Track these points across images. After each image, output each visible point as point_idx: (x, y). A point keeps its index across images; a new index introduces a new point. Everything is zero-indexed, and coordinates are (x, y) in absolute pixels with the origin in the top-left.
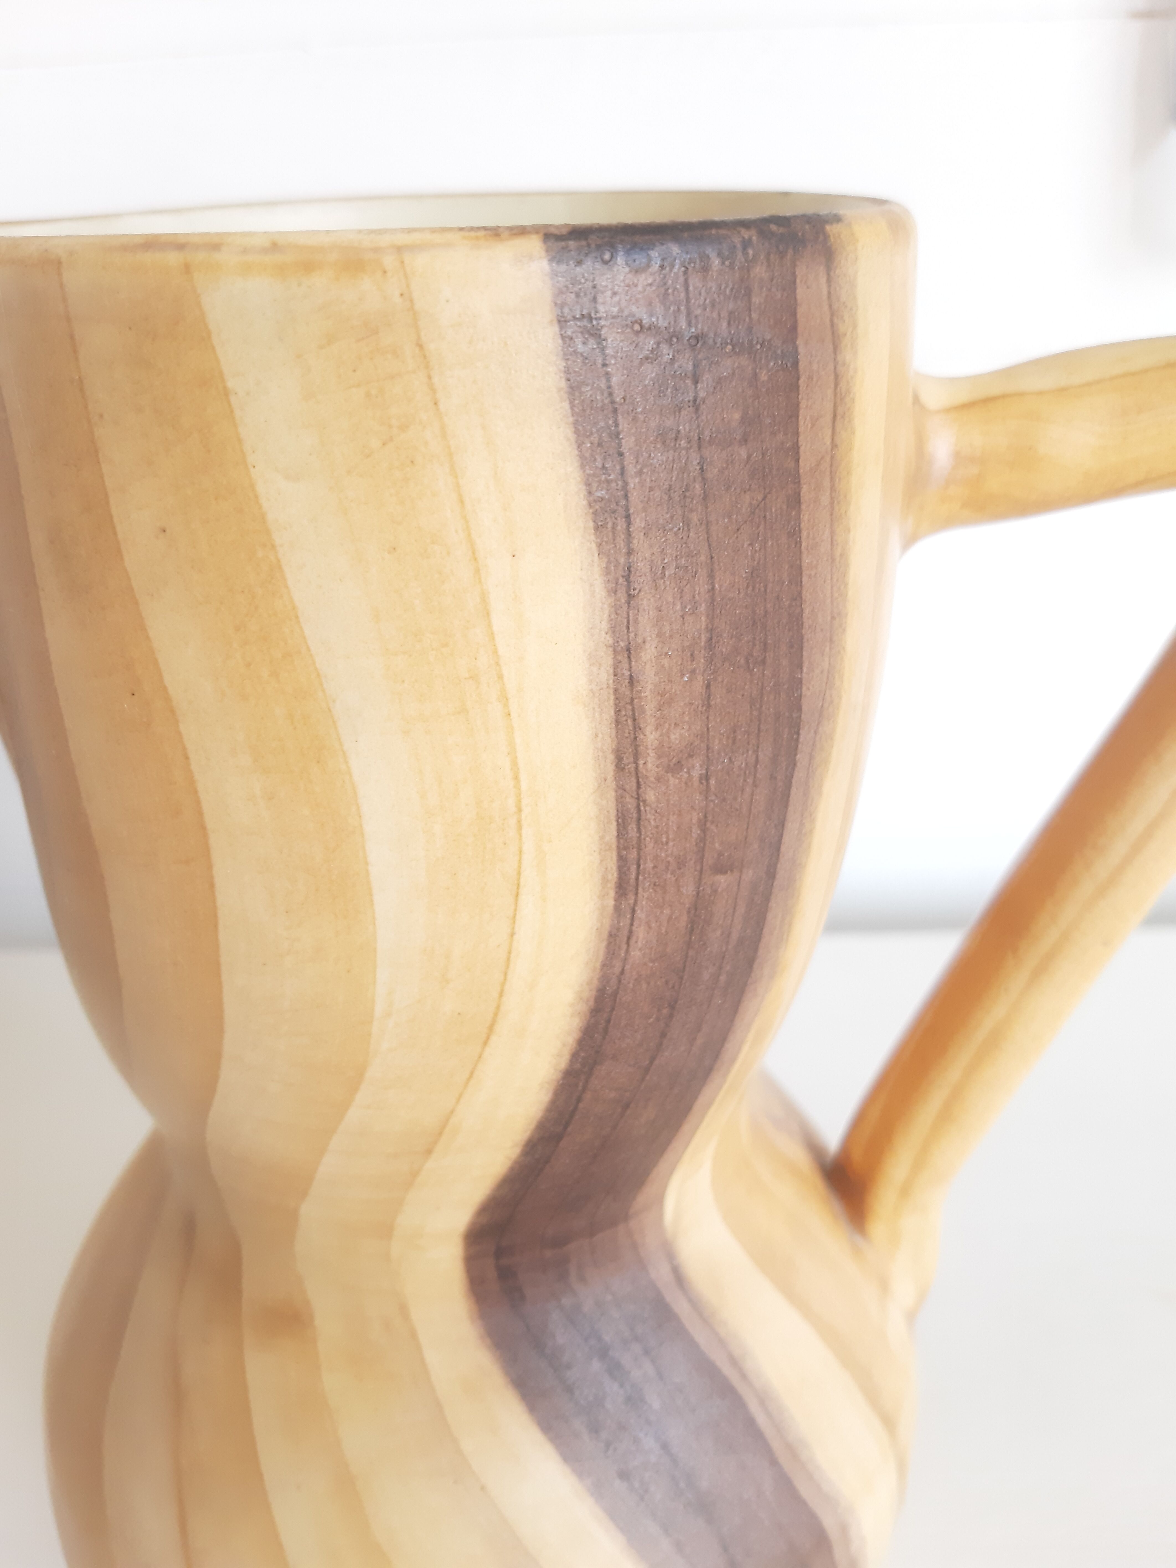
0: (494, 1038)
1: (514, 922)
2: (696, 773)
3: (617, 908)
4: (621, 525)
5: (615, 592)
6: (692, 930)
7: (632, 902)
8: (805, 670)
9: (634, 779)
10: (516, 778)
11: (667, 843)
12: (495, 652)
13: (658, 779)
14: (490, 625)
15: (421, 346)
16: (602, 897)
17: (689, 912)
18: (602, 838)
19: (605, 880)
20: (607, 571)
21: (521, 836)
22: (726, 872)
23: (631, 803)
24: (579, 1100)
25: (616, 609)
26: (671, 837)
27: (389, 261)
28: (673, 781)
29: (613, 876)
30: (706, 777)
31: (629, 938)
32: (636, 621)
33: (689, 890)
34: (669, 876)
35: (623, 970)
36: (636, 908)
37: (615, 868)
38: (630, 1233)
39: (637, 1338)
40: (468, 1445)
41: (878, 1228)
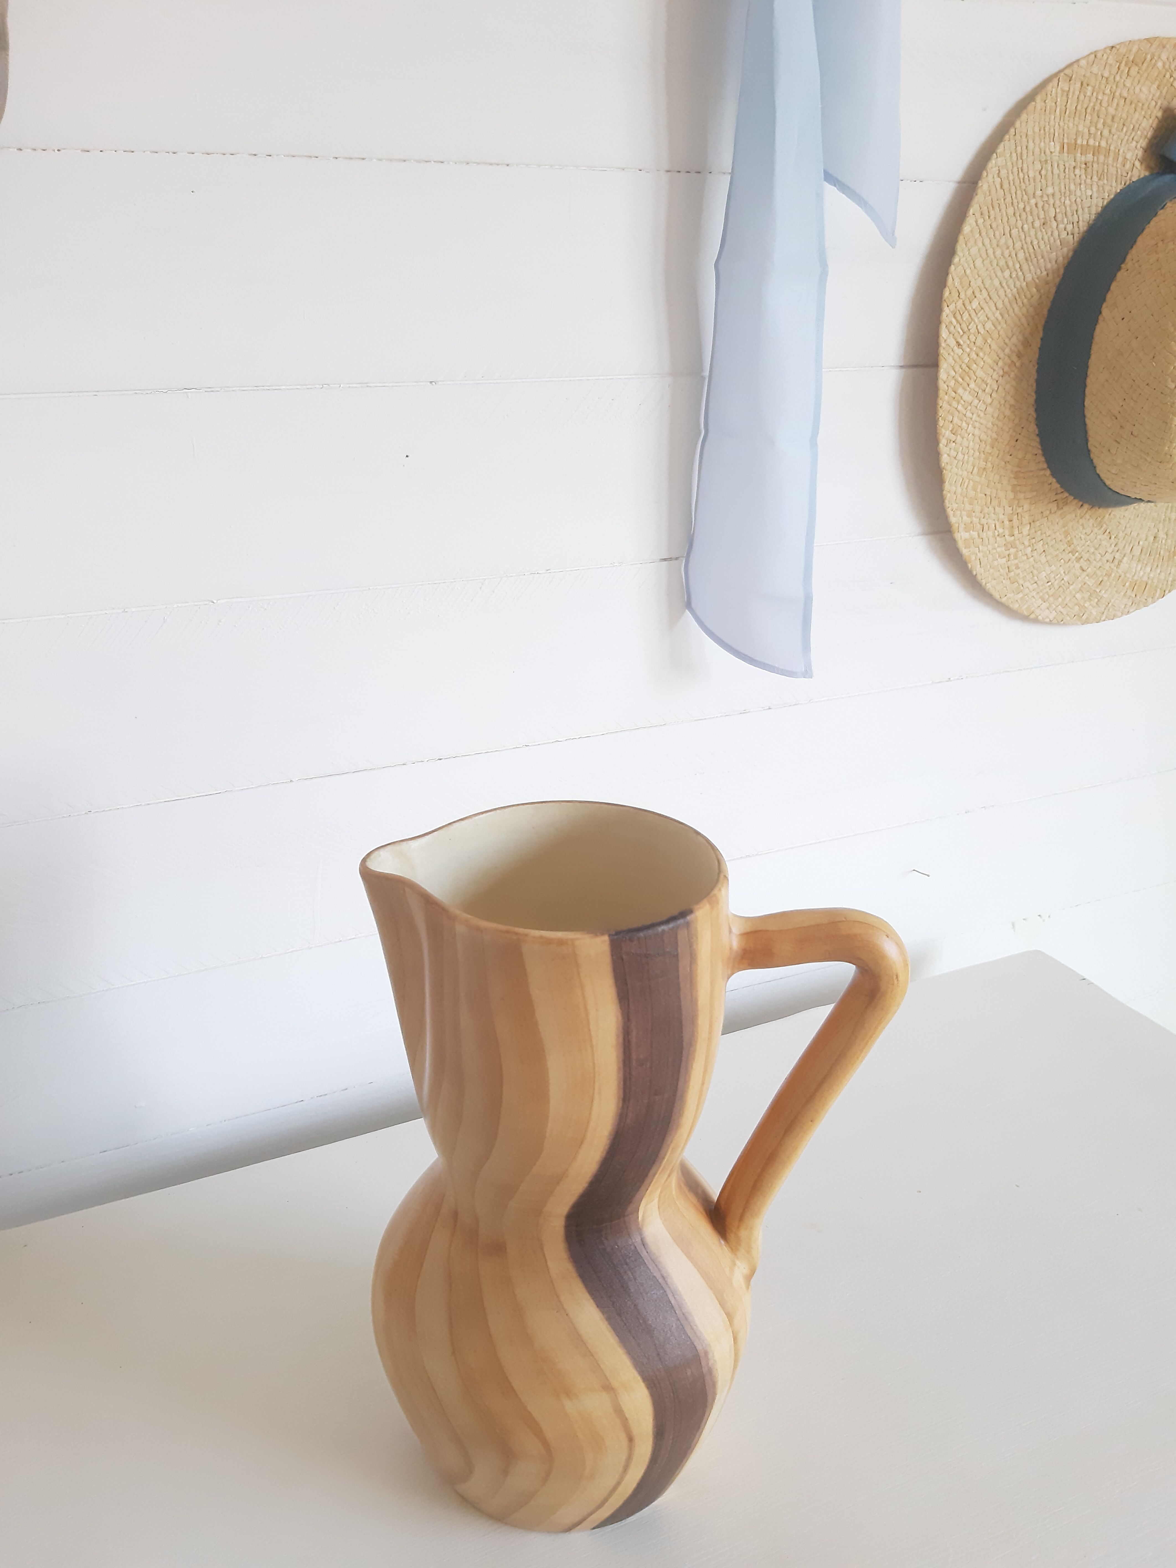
0: (582, 1146)
1: (591, 1110)
2: (647, 1066)
3: (622, 1106)
5: (624, 1018)
6: (646, 1113)
7: (627, 1105)
8: (683, 1033)
9: (628, 1068)
10: (594, 1069)
11: (637, 1087)
12: (590, 1035)
13: (636, 1069)
14: (589, 1028)
16: (618, 1103)
17: (646, 1106)
19: (619, 1098)
20: (622, 1013)
21: (594, 1085)
22: (658, 1095)
23: (627, 1076)
25: (624, 1023)
26: (638, 1085)
27: (570, 942)
28: (641, 1068)
30: (651, 1067)
31: (626, 1116)
32: (630, 1026)
33: (646, 1101)
34: (638, 1097)
36: (628, 1107)
37: (622, 1094)
38: (625, 1222)
39: (627, 1264)
40: (562, 1298)
41: (731, 1236)
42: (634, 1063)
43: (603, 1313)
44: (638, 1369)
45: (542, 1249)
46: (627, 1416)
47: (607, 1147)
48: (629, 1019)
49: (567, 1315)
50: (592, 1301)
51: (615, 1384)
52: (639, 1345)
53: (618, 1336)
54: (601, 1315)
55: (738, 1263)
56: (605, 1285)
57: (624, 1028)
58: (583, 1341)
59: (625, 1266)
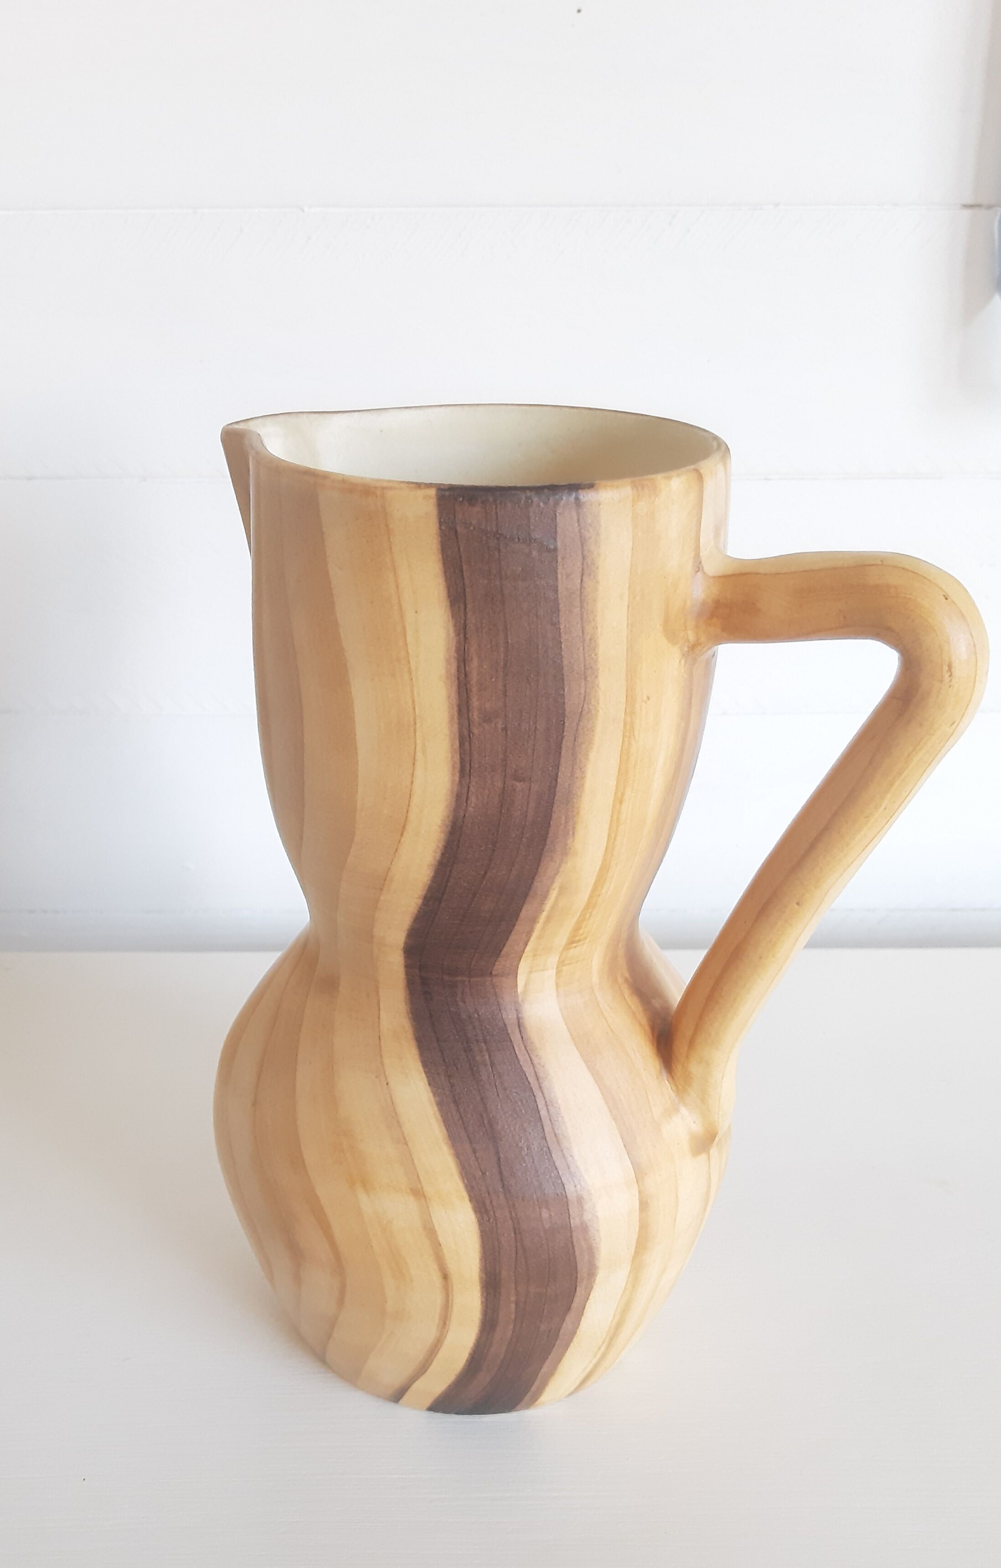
0: (405, 833)
1: (413, 777)
2: (500, 725)
3: (460, 782)
4: (462, 606)
5: (459, 634)
6: (502, 806)
7: (468, 781)
8: (566, 690)
9: (467, 721)
10: (414, 709)
11: (485, 757)
12: (407, 651)
13: (480, 724)
14: (406, 640)
15: (387, 526)
16: (453, 775)
17: (499, 796)
18: (452, 746)
19: (454, 767)
20: (455, 626)
21: (415, 735)
22: (521, 781)
23: (466, 733)
24: (448, 881)
25: (459, 642)
26: (487, 754)
27: (379, 493)
28: (486, 726)
29: (458, 766)
30: (505, 729)
31: (467, 800)
32: (468, 649)
33: (499, 784)
34: (487, 774)
35: (464, 816)
36: (470, 786)
37: (459, 762)
38: (494, 986)
39: (485, 1042)
40: (386, 1061)
41: (678, 1069)
42: (475, 716)
43: (434, 1094)
44: (466, 1181)
45: (377, 992)
46: (441, 1239)
47: (441, 845)
48: (466, 638)
49: (387, 1084)
50: (424, 1075)
51: (429, 1190)
52: (474, 1151)
53: (447, 1130)
54: (431, 1095)
55: (684, 1110)
56: (447, 1060)
57: (458, 650)
58: (398, 1122)
59: (483, 1044)
